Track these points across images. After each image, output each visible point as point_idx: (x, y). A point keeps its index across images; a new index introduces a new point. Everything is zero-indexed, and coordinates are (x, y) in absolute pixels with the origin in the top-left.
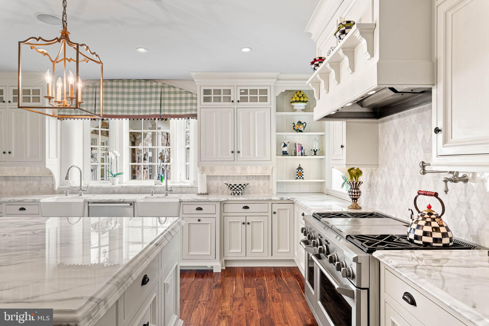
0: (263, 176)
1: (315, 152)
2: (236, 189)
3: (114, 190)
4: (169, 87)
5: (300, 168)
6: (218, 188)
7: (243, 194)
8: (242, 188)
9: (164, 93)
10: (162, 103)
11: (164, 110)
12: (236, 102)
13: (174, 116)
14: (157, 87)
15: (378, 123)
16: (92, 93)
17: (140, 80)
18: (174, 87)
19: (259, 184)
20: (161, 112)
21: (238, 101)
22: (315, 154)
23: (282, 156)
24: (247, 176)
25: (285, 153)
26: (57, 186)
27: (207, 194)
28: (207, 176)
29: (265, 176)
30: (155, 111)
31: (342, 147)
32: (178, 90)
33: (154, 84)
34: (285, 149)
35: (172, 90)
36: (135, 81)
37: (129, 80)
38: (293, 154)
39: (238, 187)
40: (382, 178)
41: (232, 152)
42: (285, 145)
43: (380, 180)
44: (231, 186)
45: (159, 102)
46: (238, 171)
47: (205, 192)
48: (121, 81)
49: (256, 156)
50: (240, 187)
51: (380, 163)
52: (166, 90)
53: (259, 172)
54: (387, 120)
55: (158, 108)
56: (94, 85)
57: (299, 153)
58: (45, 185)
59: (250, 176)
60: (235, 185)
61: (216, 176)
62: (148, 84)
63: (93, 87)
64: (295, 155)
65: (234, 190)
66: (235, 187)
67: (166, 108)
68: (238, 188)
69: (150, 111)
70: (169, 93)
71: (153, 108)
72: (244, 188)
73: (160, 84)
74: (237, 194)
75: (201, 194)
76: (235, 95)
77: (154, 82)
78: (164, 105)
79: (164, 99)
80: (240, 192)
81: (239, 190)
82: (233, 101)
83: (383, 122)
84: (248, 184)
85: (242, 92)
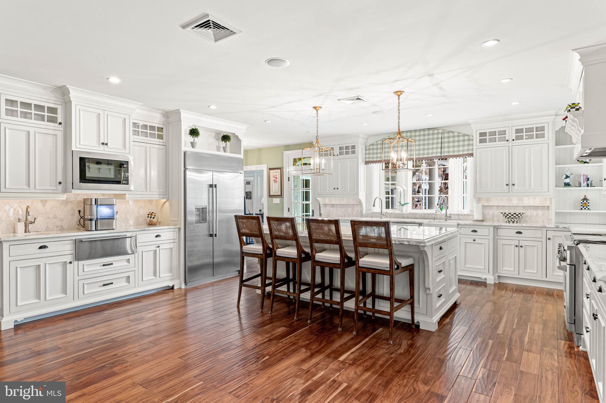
0: (542, 206)
2: (510, 217)
3: (404, 216)
4: (449, 132)
5: (585, 199)
6: (493, 217)
7: (518, 222)
8: (517, 217)
9: (444, 138)
10: (442, 146)
11: (444, 152)
12: (511, 140)
13: (453, 156)
14: (438, 134)
17: (424, 130)
18: (453, 132)
19: (537, 214)
20: (441, 154)
21: (513, 140)
23: (564, 187)
24: (524, 206)
25: (567, 185)
26: (364, 212)
27: (483, 221)
28: (482, 206)
29: (544, 206)
30: (437, 153)
32: (456, 134)
33: (436, 131)
34: (567, 181)
35: (451, 134)
38: (577, 185)
41: (507, 185)
42: (567, 177)
44: (505, 215)
45: (440, 145)
46: (515, 202)
47: (481, 219)
49: (532, 187)
50: (515, 215)
52: (446, 135)
53: (537, 202)
55: (439, 150)
57: (584, 184)
58: (356, 211)
59: (527, 206)
60: (510, 213)
61: (492, 206)
62: (431, 132)
64: (580, 186)
65: (509, 218)
66: (510, 215)
67: (446, 150)
69: (432, 153)
70: (449, 137)
71: (435, 151)
72: (519, 217)
73: (440, 131)
74: (512, 222)
75: (477, 220)
76: (510, 135)
77: (436, 129)
78: (444, 147)
79: (444, 143)
80: (516, 220)
81: (514, 218)
82: (507, 141)
84: (523, 214)
85: (518, 131)
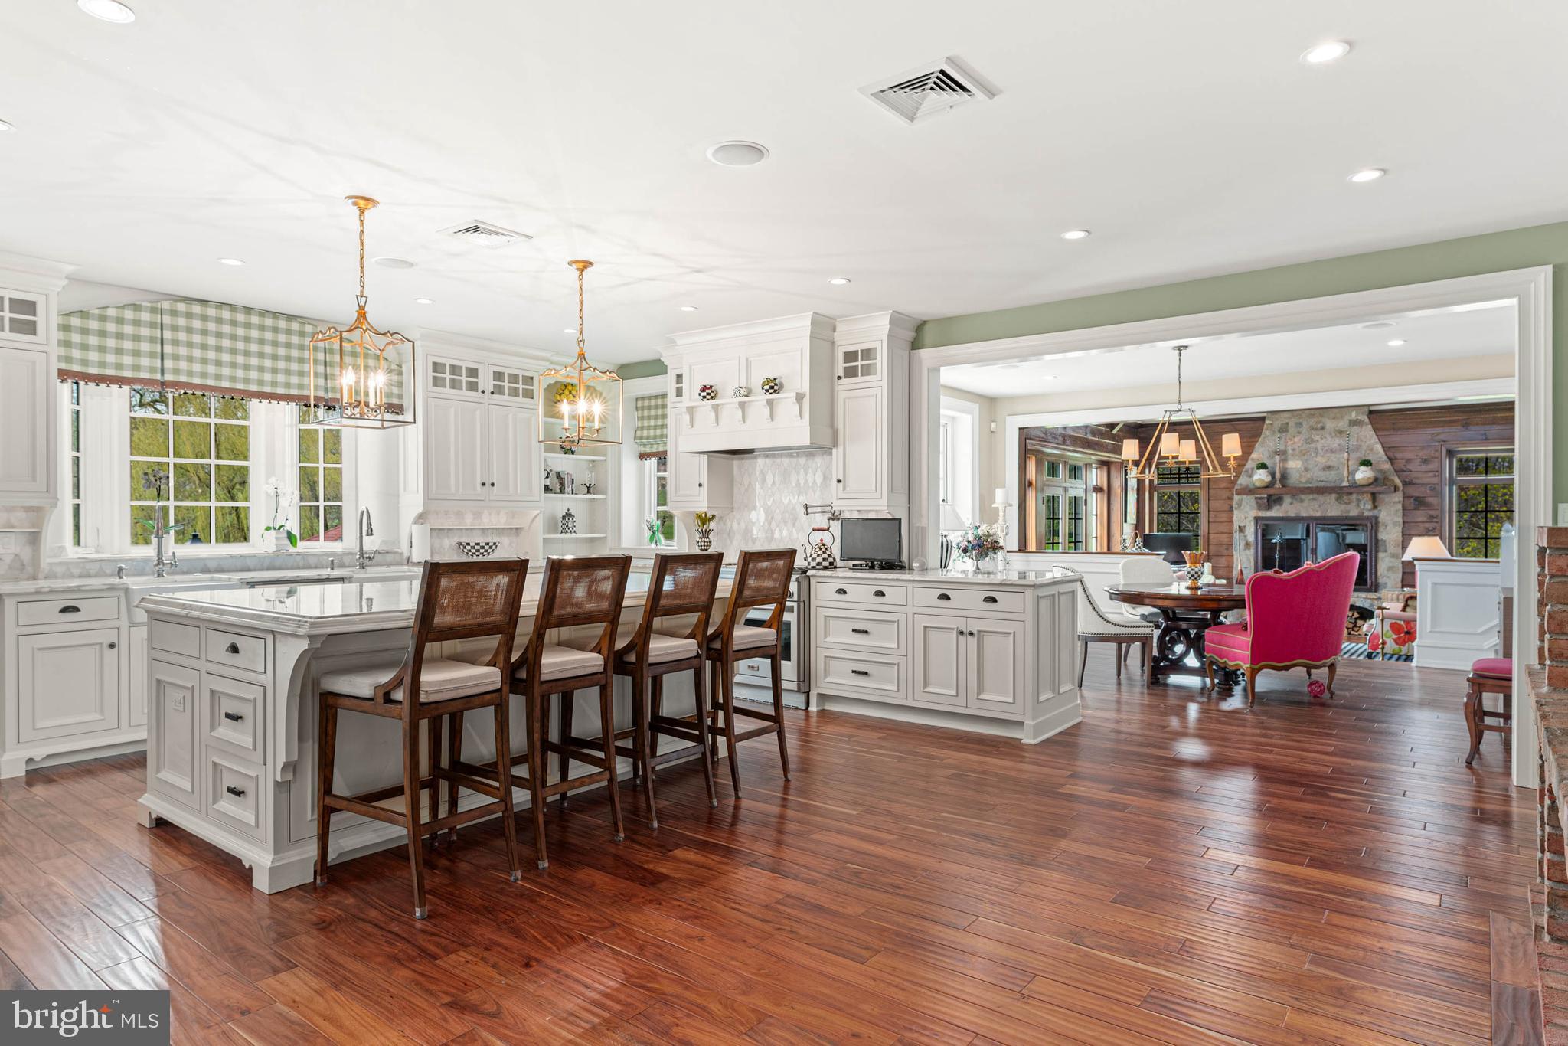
1: (589, 488)
2: (478, 551)
3: (205, 565)
5: (568, 515)
8: (490, 551)
9: (332, 351)
11: (334, 390)
12: (486, 392)
16: (152, 325)
18: (353, 342)
19: (502, 544)
21: (492, 393)
22: (589, 492)
23: (544, 493)
24: (483, 529)
25: (547, 489)
28: (431, 529)
29: (511, 529)
31: (700, 485)
32: (360, 349)
33: (310, 328)
34: (548, 482)
36: (263, 313)
37: (248, 310)
38: (559, 491)
39: (483, 547)
40: (739, 524)
41: (484, 484)
42: (548, 476)
43: (735, 526)
44: (468, 547)
45: (321, 369)
46: (468, 521)
48: (228, 308)
49: (518, 492)
50: (487, 547)
51: (735, 505)
53: (501, 521)
54: (747, 459)
55: (321, 382)
56: (154, 305)
57: (568, 489)
60: (478, 544)
61: (449, 529)
63: (153, 310)
64: (562, 491)
66: (477, 547)
68: (482, 551)
72: (486, 551)
76: (485, 381)
77: (309, 324)
82: (483, 392)
83: (743, 459)
84: (495, 544)
85: (498, 376)
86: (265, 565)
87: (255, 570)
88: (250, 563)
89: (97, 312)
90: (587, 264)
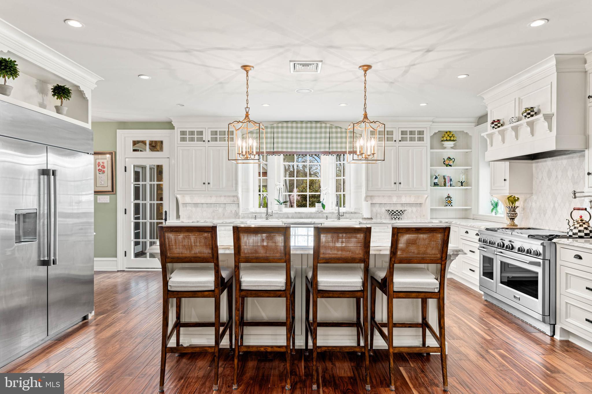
0: (415, 204)
1: (462, 183)
3: (288, 216)
4: (336, 127)
5: (449, 197)
6: (377, 214)
7: (400, 219)
8: (402, 214)
9: (332, 133)
10: (330, 141)
11: (333, 148)
12: (397, 141)
13: (341, 153)
14: (326, 127)
15: (532, 163)
16: (271, 133)
17: (311, 122)
18: (341, 128)
19: (412, 211)
20: (329, 149)
21: (400, 141)
22: (462, 185)
23: (434, 186)
24: (402, 204)
25: (436, 184)
26: (241, 212)
27: (371, 219)
28: (371, 203)
29: (417, 204)
30: (325, 148)
31: (505, 180)
32: (344, 130)
33: (323, 125)
34: (436, 181)
35: (339, 130)
36: (307, 122)
37: (302, 122)
38: (443, 185)
40: (536, 203)
41: (395, 183)
42: (436, 178)
43: (534, 204)
44: (389, 212)
45: (328, 140)
46: (395, 200)
47: (370, 217)
48: (295, 122)
49: (415, 186)
51: (534, 192)
52: (334, 130)
53: (412, 200)
54: (541, 162)
55: (327, 145)
56: (272, 126)
57: (448, 184)
58: (229, 211)
59: (404, 204)
60: (397, 211)
62: (319, 125)
63: (271, 128)
64: (445, 185)
65: (395, 215)
67: (334, 145)
69: (320, 148)
70: (337, 133)
71: (323, 145)
73: (328, 125)
74: (397, 219)
75: (365, 219)
76: (397, 136)
77: (324, 123)
78: (332, 143)
79: (332, 138)
80: (398, 217)
81: (397, 215)
82: (395, 141)
83: (538, 162)
84: (404, 211)
85: (403, 133)
86: (308, 216)
87: (304, 218)
88: (303, 216)
89: (255, 131)
90: (369, 67)
